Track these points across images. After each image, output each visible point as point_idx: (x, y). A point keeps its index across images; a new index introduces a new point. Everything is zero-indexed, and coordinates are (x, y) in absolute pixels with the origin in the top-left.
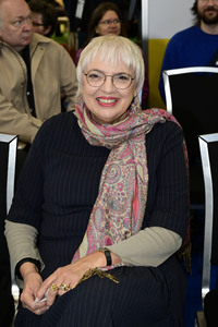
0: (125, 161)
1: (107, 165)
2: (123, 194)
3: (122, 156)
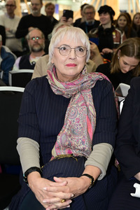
0: (80, 104)
1: (69, 108)
2: (80, 125)
3: (78, 102)
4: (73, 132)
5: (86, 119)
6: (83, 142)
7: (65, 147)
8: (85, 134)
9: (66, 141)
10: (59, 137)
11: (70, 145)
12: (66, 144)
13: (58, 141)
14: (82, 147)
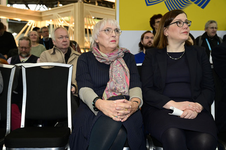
0: (118, 66)
2: (121, 77)
3: (116, 64)
4: (117, 81)
5: (124, 74)
6: (124, 88)
7: (112, 90)
8: (125, 82)
9: (113, 86)
10: (108, 83)
11: (116, 89)
12: (113, 88)
13: (108, 86)
14: (123, 91)
